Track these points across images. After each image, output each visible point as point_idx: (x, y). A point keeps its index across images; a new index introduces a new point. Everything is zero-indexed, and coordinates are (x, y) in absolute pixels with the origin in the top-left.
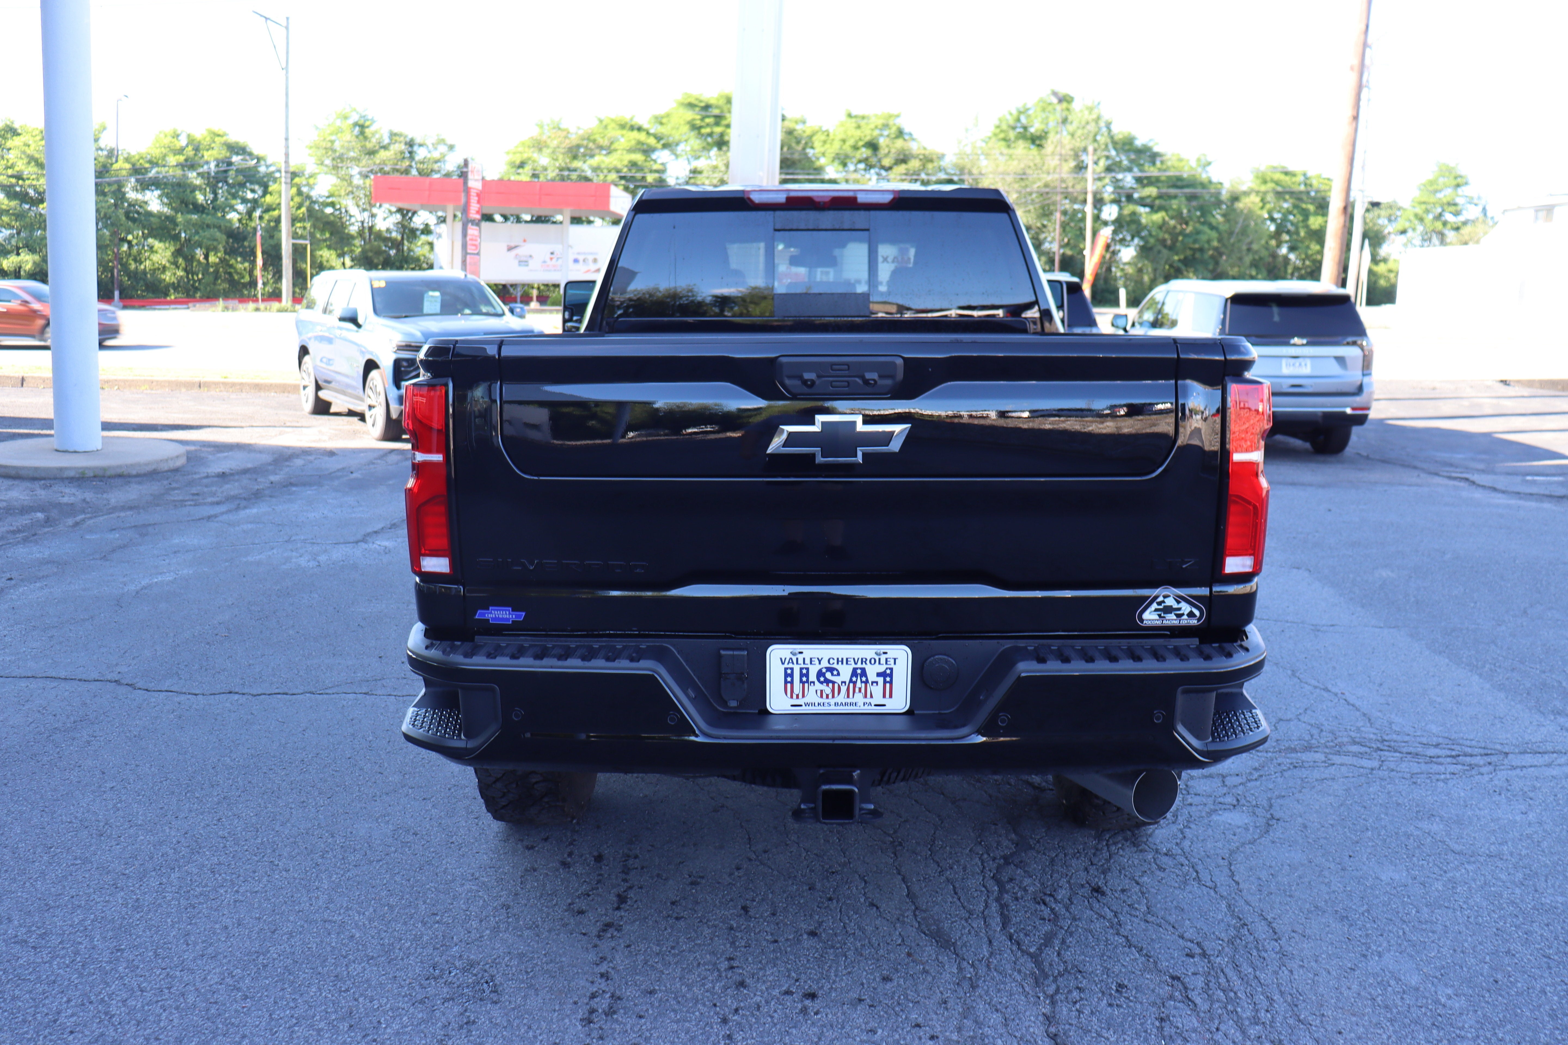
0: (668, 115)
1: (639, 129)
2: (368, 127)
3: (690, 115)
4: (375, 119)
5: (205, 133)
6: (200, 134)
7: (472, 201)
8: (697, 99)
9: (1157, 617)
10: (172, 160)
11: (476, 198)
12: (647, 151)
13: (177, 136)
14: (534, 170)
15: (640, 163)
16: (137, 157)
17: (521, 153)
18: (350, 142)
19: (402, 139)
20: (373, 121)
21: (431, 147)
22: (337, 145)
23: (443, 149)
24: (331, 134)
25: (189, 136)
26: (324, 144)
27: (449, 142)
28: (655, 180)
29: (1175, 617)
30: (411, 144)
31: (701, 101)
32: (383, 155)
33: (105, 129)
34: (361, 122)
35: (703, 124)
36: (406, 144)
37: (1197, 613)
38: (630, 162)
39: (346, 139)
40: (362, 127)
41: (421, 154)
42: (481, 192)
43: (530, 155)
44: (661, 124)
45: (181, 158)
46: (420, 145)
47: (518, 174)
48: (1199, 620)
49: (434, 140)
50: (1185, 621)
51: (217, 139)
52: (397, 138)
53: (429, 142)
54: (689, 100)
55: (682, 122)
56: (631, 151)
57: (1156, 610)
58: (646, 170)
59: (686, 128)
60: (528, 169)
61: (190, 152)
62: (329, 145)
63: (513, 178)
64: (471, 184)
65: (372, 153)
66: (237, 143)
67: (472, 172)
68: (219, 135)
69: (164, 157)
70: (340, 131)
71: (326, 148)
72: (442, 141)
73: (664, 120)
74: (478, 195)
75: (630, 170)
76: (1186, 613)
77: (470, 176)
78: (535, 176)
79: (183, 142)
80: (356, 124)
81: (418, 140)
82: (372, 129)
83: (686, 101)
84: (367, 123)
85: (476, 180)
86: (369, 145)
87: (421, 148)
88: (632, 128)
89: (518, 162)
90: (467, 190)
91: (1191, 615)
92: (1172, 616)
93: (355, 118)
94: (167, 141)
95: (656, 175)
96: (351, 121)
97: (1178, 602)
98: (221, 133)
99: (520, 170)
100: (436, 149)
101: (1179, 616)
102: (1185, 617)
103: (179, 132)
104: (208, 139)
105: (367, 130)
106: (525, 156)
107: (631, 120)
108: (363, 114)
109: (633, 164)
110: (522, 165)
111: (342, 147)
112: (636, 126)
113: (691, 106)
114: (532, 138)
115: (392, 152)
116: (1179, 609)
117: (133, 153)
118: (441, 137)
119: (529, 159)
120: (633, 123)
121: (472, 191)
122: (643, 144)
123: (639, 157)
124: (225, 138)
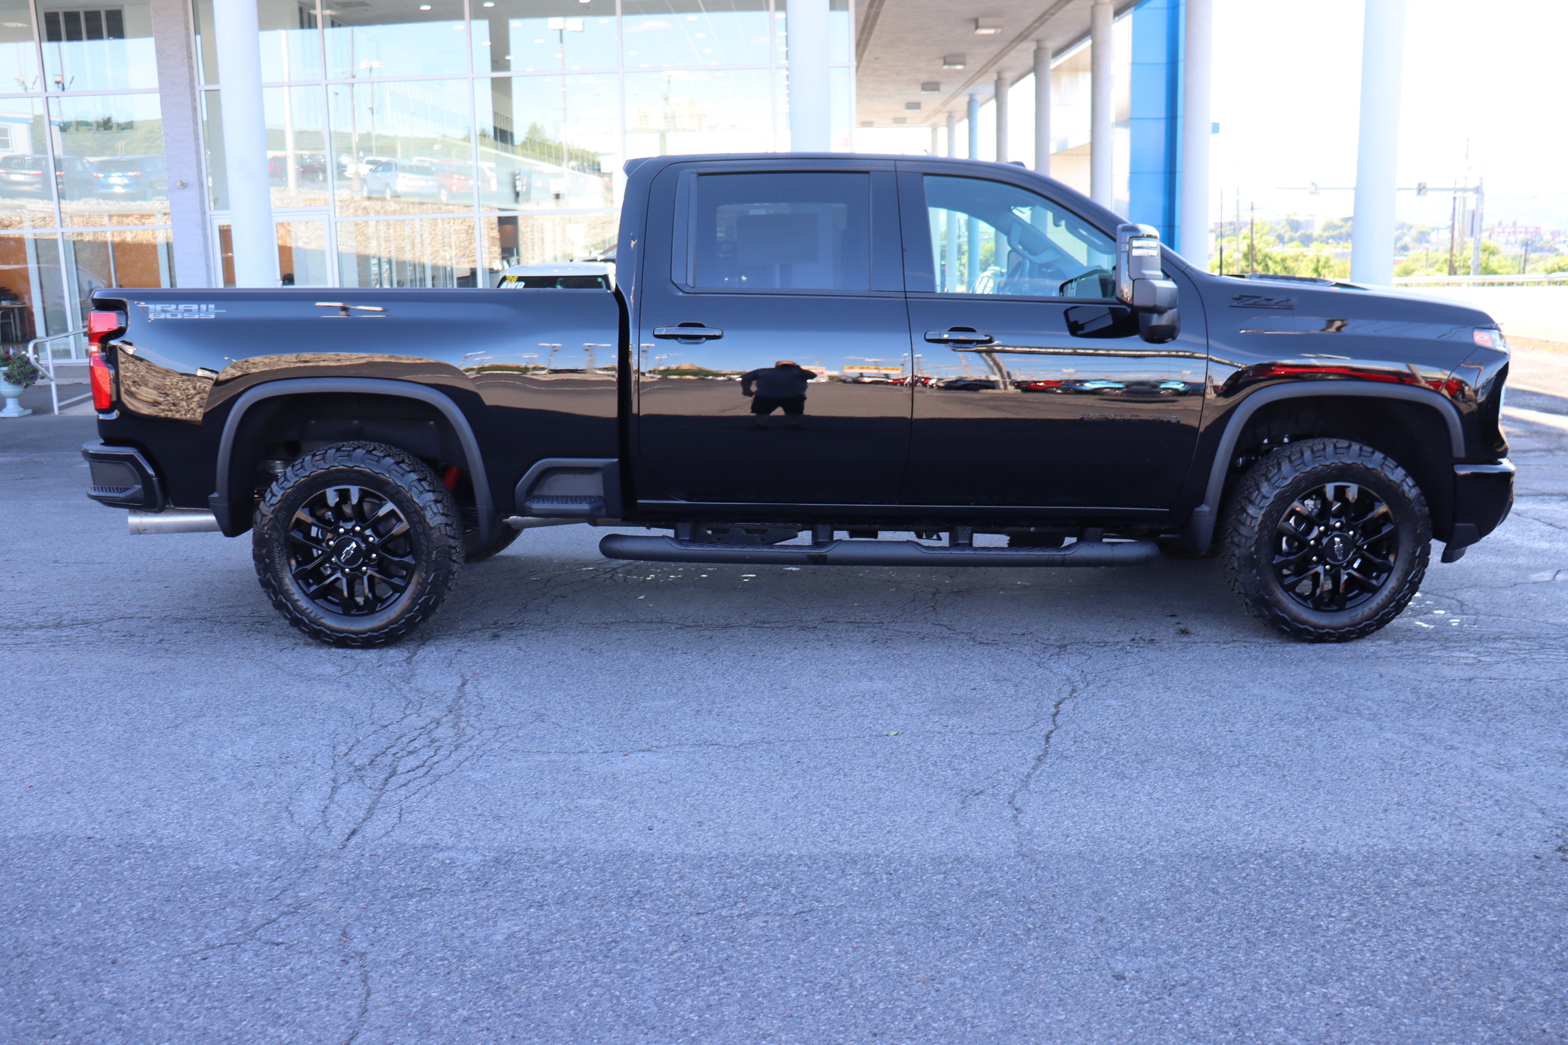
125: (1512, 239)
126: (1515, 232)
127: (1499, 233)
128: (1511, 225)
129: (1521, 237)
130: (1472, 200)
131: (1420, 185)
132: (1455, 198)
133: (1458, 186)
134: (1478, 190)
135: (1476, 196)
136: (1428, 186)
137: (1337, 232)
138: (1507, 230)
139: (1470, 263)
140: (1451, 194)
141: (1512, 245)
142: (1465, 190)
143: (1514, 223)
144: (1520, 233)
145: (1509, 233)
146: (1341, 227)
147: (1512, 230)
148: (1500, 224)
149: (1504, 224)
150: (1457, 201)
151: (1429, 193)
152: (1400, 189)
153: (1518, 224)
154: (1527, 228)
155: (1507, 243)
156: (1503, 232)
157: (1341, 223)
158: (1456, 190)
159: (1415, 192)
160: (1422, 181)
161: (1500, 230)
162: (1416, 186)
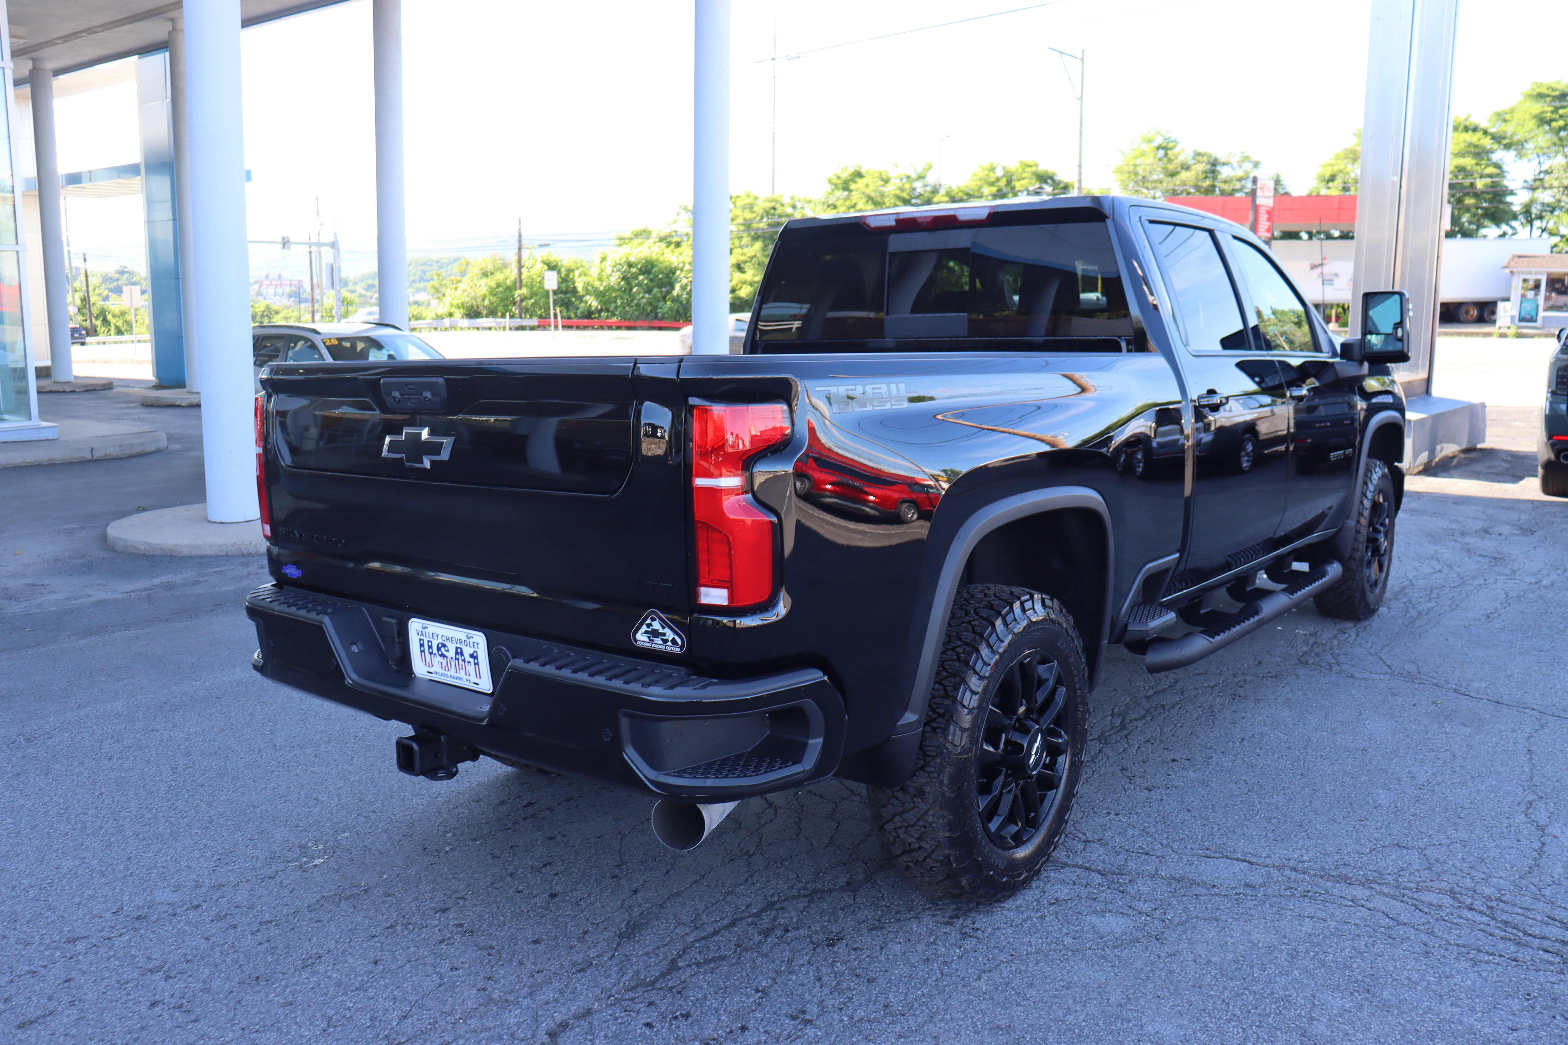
0: (1512, 111)
1: (1475, 130)
2: (1171, 149)
3: (1537, 108)
4: (1178, 140)
5: (1018, 165)
6: (1013, 166)
7: (1260, 219)
8: (1548, 88)
9: (647, 640)
10: (987, 190)
11: (1266, 216)
12: (1480, 153)
13: (993, 169)
14: (1345, 183)
15: (1469, 168)
16: (957, 191)
17: (1332, 165)
18: (1153, 164)
19: (1205, 159)
20: (1176, 143)
21: (1235, 165)
22: (1140, 170)
23: (1247, 166)
24: (1136, 158)
25: (1004, 168)
26: (1126, 169)
27: (1255, 158)
28: (1486, 185)
29: (661, 642)
30: (1214, 163)
31: (1554, 90)
32: (1184, 175)
33: (931, 167)
34: (1164, 145)
35: (1554, 116)
36: (1209, 163)
37: (679, 641)
38: (1457, 167)
39: (1148, 162)
40: (1166, 149)
41: (1225, 172)
42: (1273, 209)
43: (1342, 167)
44: (1505, 121)
45: (994, 189)
46: (1224, 164)
47: (1329, 188)
48: (681, 648)
49: (1237, 158)
50: (670, 648)
51: (1028, 169)
52: (1200, 158)
53: (1234, 161)
54: (1539, 90)
55: (1528, 117)
56: (1461, 154)
57: (646, 632)
58: (1476, 175)
59: (1532, 124)
60: (1338, 182)
61: (1002, 183)
62: (1132, 168)
63: (1324, 192)
64: (1259, 201)
65: (1173, 174)
66: (1046, 172)
67: (1262, 189)
68: (1030, 166)
69: (980, 187)
70: (1143, 154)
71: (1129, 172)
72: (1246, 159)
73: (1507, 117)
74: (1268, 212)
75: (1456, 176)
76: (670, 639)
77: (1259, 193)
78: (1345, 189)
79: (999, 173)
80: (1159, 148)
81: (1222, 159)
82: (1177, 150)
83: (1535, 93)
84: (1171, 145)
85: (1266, 197)
86: (1171, 167)
87: (1225, 167)
88: (1466, 129)
89: (1327, 176)
90: (1256, 208)
91: (674, 641)
92: (658, 641)
93: (1159, 141)
94: (983, 174)
95: (1488, 181)
96: (1156, 144)
97: (664, 628)
98: (1031, 163)
99: (1331, 184)
100: (1240, 167)
101: (665, 641)
102: (669, 643)
103: (995, 166)
104: (1020, 170)
105: (1169, 152)
106: (1336, 168)
107: (1466, 120)
108: (1167, 136)
109: (1461, 169)
110: (1332, 178)
111: (1144, 170)
112: (1472, 127)
113: (1541, 96)
114: (1346, 149)
115: (1193, 173)
116: (664, 634)
117: (954, 187)
118: (1245, 155)
119: (1340, 171)
120: (1467, 123)
121: (1261, 208)
122: (1476, 146)
123: (1468, 162)
124: (1034, 169)
125: (280, 291)
126: (281, 285)
127: (268, 285)
128: (276, 277)
129: (287, 289)
130: (328, 256)
131: (283, 239)
132: (310, 252)
133: (312, 241)
134: (334, 245)
135: (332, 251)
136: (292, 240)
137: (115, 284)
138: (274, 282)
139: (334, 312)
140: (306, 248)
141: (281, 296)
142: (319, 245)
143: (280, 276)
144: (286, 285)
145: (276, 286)
146: (118, 280)
147: (279, 282)
148: (267, 276)
149: (271, 278)
150: (313, 255)
151: (292, 246)
152: (250, 242)
153: (283, 276)
154: (291, 281)
155: (275, 294)
156: (271, 284)
157: (117, 276)
158: (310, 245)
159: (281, 246)
160: (285, 235)
161: (268, 283)
162: (280, 240)
